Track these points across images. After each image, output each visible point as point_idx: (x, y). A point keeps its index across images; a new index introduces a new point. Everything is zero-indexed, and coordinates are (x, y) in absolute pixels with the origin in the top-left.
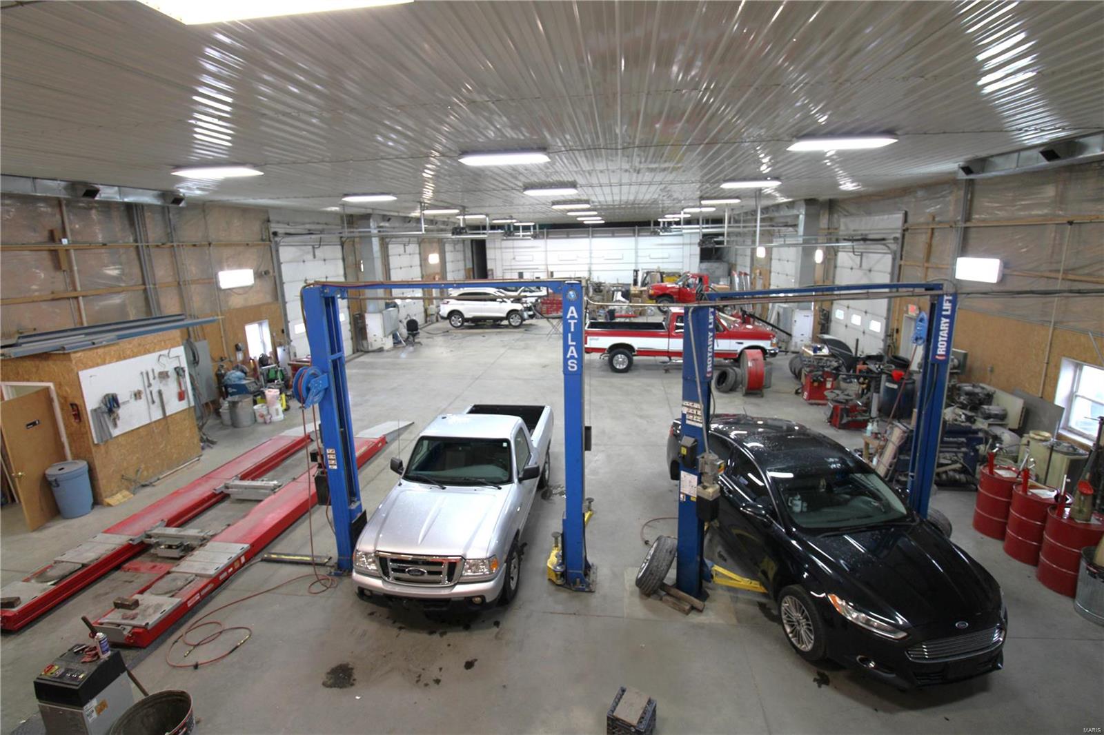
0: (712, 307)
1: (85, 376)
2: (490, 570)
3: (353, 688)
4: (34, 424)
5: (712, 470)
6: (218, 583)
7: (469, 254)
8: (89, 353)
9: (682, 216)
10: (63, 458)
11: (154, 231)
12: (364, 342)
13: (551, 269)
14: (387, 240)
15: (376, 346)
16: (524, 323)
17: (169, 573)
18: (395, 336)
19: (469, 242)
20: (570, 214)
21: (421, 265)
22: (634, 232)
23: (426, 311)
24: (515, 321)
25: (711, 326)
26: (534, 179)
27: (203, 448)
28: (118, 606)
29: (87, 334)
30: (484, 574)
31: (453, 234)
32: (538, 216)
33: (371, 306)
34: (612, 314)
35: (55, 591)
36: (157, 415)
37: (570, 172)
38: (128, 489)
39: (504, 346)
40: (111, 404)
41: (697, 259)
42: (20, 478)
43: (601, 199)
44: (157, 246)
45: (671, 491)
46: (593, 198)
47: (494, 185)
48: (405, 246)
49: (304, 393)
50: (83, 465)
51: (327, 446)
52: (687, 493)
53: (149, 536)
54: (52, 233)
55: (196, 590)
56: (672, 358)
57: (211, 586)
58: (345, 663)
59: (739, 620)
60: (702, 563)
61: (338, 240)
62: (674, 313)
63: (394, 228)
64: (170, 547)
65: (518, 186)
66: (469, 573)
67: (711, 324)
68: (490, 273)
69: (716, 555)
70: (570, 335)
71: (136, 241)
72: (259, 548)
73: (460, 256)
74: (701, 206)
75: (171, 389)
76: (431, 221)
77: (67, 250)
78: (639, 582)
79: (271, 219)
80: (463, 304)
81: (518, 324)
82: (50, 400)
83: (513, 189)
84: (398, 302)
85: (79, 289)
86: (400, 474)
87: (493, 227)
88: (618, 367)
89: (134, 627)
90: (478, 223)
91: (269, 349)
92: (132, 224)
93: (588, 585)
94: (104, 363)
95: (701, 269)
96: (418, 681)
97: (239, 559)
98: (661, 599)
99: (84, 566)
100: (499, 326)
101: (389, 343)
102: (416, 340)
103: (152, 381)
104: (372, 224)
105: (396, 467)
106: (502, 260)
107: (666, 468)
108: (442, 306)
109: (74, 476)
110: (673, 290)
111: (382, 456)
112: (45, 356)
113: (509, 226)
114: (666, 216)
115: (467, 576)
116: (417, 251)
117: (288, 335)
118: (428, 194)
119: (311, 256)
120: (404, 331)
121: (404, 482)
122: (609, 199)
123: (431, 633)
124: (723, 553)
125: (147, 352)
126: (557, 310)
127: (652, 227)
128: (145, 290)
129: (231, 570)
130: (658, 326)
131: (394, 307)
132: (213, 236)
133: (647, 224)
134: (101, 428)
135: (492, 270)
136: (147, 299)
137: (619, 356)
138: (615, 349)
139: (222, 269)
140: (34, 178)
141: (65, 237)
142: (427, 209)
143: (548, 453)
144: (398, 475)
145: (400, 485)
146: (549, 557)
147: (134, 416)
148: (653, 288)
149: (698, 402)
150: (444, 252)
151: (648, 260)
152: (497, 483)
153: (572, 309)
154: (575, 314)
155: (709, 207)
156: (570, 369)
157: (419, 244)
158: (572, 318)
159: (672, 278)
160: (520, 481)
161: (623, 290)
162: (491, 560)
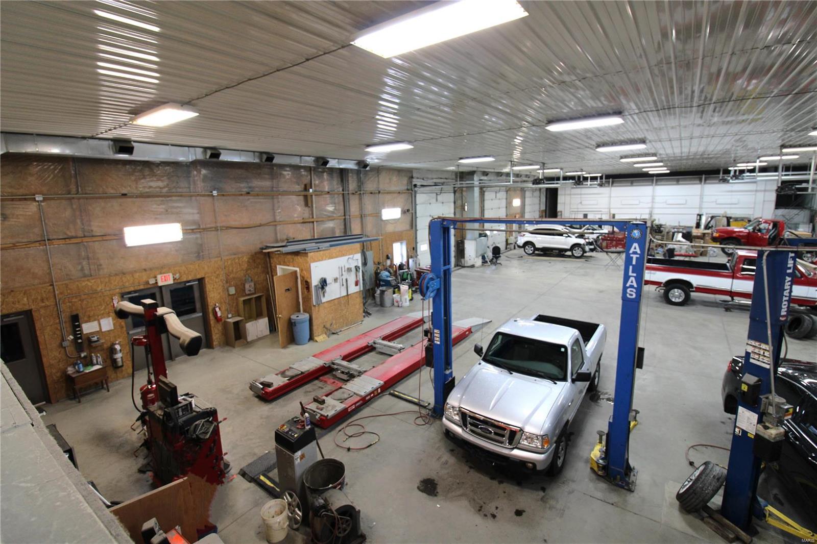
0: (792, 252)
1: (313, 265)
2: (543, 445)
3: (435, 498)
4: (288, 290)
5: (777, 412)
6: (365, 401)
7: (543, 199)
8: (316, 253)
9: (758, 164)
10: (299, 311)
11: (352, 185)
12: (462, 260)
13: (613, 212)
14: (484, 189)
15: (470, 264)
16: (585, 254)
17: (341, 388)
18: (483, 258)
19: (545, 190)
20: (636, 166)
21: (506, 207)
22: (701, 180)
23: (507, 240)
24: (578, 252)
25: (789, 271)
26: (606, 139)
27: (364, 317)
28: (315, 400)
29: (316, 243)
30: (537, 447)
31: (533, 184)
32: (605, 168)
33: (469, 234)
34: (671, 252)
35: (288, 384)
36: (344, 294)
37: (641, 130)
38: (326, 334)
39: (566, 272)
40: (324, 283)
41: (773, 205)
42: (280, 318)
43: (669, 151)
44: (353, 194)
45: (723, 423)
46: (662, 152)
47: (569, 144)
48: (496, 193)
49: (425, 290)
50: (307, 316)
51: (435, 327)
52: (744, 429)
53: (333, 364)
54: (306, 185)
55: (352, 403)
56: (735, 298)
57: (361, 402)
58: (432, 478)
60: (754, 500)
61: (452, 189)
62: (741, 256)
63: (490, 180)
64: (343, 372)
65: (591, 145)
66: (525, 443)
67: (790, 268)
68: (559, 214)
69: (772, 496)
70: (631, 268)
71: (343, 190)
72: (389, 385)
73: (537, 201)
74: (781, 154)
75: (352, 279)
76: (517, 175)
77: (312, 196)
78: (679, 497)
79: (414, 176)
80: (536, 237)
81: (579, 255)
82: (297, 278)
83: (586, 147)
84: (488, 233)
85: (315, 217)
86: (481, 356)
87: (565, 178)
88: (673, 300)
89: (322, 415)
90: (553, 175)
91: (405, 260)
92: (342, 181)
93: (628, 484)
94: (322, 260)
95: (776, 216)
96: (480, 510)
97: (377, 389)
98: (702, 520)
99: (302, 373)
100: (563, 256)
101: (479, 262)
102: (498, 262)
103: (343, 273)
104: (476, 178)
105: (478, 350)
106: (570, 204)
107: (720, 400)
108: (519, 238)
109: (303, 322)
110: (741, 234)
111: (468, 341)
112: (297, 253)
113: (579, 177)
114: (738, 165)
115: (523, 444)
116: (505, 197)
117: (416, 251)
118: (517, 155)
119: (435, 200)
120: (490, 255)
121: (483, 363)
123: (492, 478)
124: (780, 497)
125: (343, 255)
126: (616, 246)
127: (721, 175)
128: (345, 219)
129: (372, 395)
130: (723, 267)
131: (485, 236)
132: (381, 187)
133: (715, 172)
134: (318, 297)
135: (561, 212)
136: (345, 225)
137: (676, 290)
138: (672, 284)
139: (384, 208)
140: (301, 156)
141: (311, 188)
142: (516, 166)
143: (599, 364)
144: (479, 357)
145: (480, 364)
146: (592, 450)
147: (334, 292)
148: (718, 231)
149: (767, 343)
150: (525, 198)
151: (714, 205)
152: (554, 379)
153: (636, 245)
154: (638, 251)
155: (791, 155)
156: (628, 295)
157: (507, 192)
158: (635, 253)
159: (741, 223)
160: (573, 381)
161: (684, 231)
162: (544, 438)
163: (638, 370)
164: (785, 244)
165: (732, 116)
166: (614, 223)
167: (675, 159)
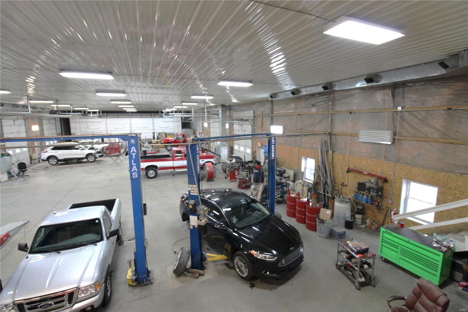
0: (197, 144)
2: (96, 290)
5: (203, 212)
7: (59, 125)
9: (174, 109)
16: (96, 160)
18: (9, 173)
19: (59, 119)
20: (119, 106)
21: (26, 132)
22: (152, 116)
23: (31, 157)
24: (91, 159)
25: (198, 152)
26: (101, 88)
30: (92, 293)
31: (50, 114)
32: (101, 106)
34: (145, 152)
37: (123, 85)
39: (86, 172)
41: (181, 127)
43: (137, 100)
45: (183, 227)
46: (133, 99)
47: (77, 88)
48: (14, 120)
52: (194, 225)
56: (175, 169)
59: (219, 273)
60: (202, 254)
62: (175, 150)
65: (93, 91)
66: (83, 295)
68: (72, 133)
69: (206, 249)
70: (133, 161)
73: (53, 126)
74: (182, 105)
76: (33, 107)
78: (175, 272)
80: (57, 152)
81: (93, 160)
83: (89, 92)
87: (74, 112)
88: (150, 176)
90: (64, 109)
93: (150, 281)
95: (182, 132)
98: (186, 276)
100: (81, 162)
105: (22, 247)
106: (80, 128)
107: (180, 217)
108: (42, 154)
110: (172, 141)
111: (7, 245)
113: (85, 112)
114: (166, 109)
115: (81, 297)
116: (24, 124)
118: (31, 91)
120: (15, 170)
121: (30, 255)
122: (141, 100)
124: (209, 248)
126: (115, 152)
127: (160, 114)
130: (168, 156)
131: (8, 155)
133: (158, 112)
137: (151, 171)
138: (148, 168)
142: (31, 100)
143: (120, 223)
144: (24, 252)
145: (27, 258)
146: (127, 273)
148: (163, 140)
149: (195, 184)
150: (43, 124)
151: (159, 128)
152: (94, 242)
153: (133, 148)
154: (135, 151)
155: (185, 106)
156: (134, 177)
157: (25, 120)
158: (134, 152)
159: (171, 136)
160: (108, 238)
161: (148, 141)
162: (96, 285)
163: (145, 217)
164: (195, 141)
165: (158, 84)
166: (119, 136)
167: (140, 104)
